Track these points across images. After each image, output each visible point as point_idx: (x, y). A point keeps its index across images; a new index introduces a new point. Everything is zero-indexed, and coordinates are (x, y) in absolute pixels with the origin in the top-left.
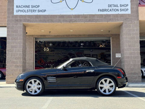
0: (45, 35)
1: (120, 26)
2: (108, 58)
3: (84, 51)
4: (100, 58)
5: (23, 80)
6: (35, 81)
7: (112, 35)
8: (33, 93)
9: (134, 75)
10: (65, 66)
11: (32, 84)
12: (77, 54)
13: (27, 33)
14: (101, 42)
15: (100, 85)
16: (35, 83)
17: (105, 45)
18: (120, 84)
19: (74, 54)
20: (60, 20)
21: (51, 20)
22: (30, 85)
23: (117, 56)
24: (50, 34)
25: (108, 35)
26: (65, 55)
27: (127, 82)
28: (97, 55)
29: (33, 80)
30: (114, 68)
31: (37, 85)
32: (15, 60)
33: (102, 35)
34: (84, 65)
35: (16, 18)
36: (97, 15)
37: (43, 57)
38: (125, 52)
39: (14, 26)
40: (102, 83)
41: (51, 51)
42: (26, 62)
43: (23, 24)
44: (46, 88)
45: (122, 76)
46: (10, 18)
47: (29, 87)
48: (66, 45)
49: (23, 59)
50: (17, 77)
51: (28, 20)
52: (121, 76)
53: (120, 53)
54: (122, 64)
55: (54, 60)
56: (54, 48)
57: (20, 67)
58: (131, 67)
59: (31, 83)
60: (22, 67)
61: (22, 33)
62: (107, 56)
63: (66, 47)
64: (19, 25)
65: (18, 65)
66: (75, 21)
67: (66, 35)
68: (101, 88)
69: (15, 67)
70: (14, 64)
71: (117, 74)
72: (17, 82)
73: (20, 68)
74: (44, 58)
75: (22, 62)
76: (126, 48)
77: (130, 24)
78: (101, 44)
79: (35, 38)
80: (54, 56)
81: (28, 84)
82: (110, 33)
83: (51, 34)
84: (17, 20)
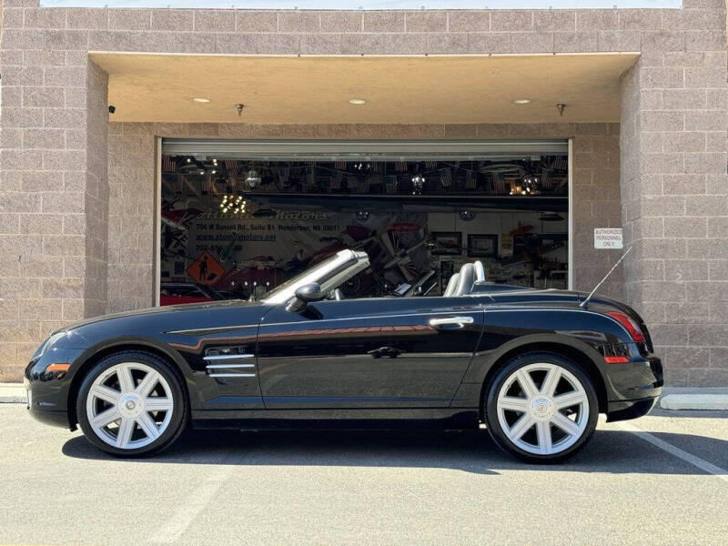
0: (215, 125)
1: (621, 79)
2: (551, 256)
3: (430, 215)
4: (509, 252)
5: (66, 368)
6: (138, 376)
7: (579, 128)
8: (123, 442)
9: (695, 347)
10: (306, 291)
11: (117, 388)
12: (390, 233)
13: (112, 109)
14: (518, 168)
15: (504, 402)
16: (136, 385)
17: (539, 186)
18: (621, 397)
19: (374, 233)
20: (292, 39)
21: (246, 38)
22: (107, 394)
23: (599, 244)
24: (239, 120)
25: (555, 126)
26: (327, 234)
27: (659, 384)
28: (494, 237)
29: (123, 370)
30: (585, 307)
31: (150, 396)
32: (45, 257)
33: (525, 126)
34: (425, 287)
35: (52, 25)
36: (494, 12)
37: (215, 243)
38: (647, 218)
39: (40, 71)
40: (516, 391)
41: (257, 214)
42: (105, 267)
43: (90, 56)
44: (196, 415)
45: (634, 352)
46: (18, 24)
47: (102, 406)
48: (335, 184)
49: (88, 253)
50: (39, 351)
51: (119, 36)
52: (626, 354)
53: (619, 226)
54: (629, 284)
55: (271, 259)
56: (273, 198)
57: (71, 291)
58: (677, 299)
59: (113, 383)
60: (82, 292)
61: (83, 108)
62: (545, 242)
63: (334, 191)
64: (67, 65)
65: (62, 280)
66: (376, 45)
67: (330, 127)
68: (513, 417)
69: (45, 295)
70: (41, 279)
71: (603, 337)
72: (36, 377)
73: (71, 300)
74: (219, 249)
75: (84, 265)
76: (649, 197)
77: (676, 68)
78: (519, 183)
79: (163, 140)
80: (272, 238)
81: (97, 390)
82: (569, 116)
83: (246, 118)
84: (58, 38)
